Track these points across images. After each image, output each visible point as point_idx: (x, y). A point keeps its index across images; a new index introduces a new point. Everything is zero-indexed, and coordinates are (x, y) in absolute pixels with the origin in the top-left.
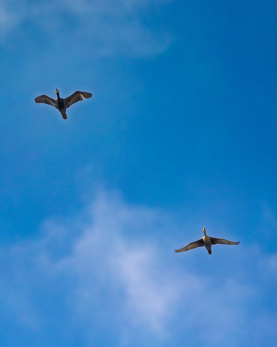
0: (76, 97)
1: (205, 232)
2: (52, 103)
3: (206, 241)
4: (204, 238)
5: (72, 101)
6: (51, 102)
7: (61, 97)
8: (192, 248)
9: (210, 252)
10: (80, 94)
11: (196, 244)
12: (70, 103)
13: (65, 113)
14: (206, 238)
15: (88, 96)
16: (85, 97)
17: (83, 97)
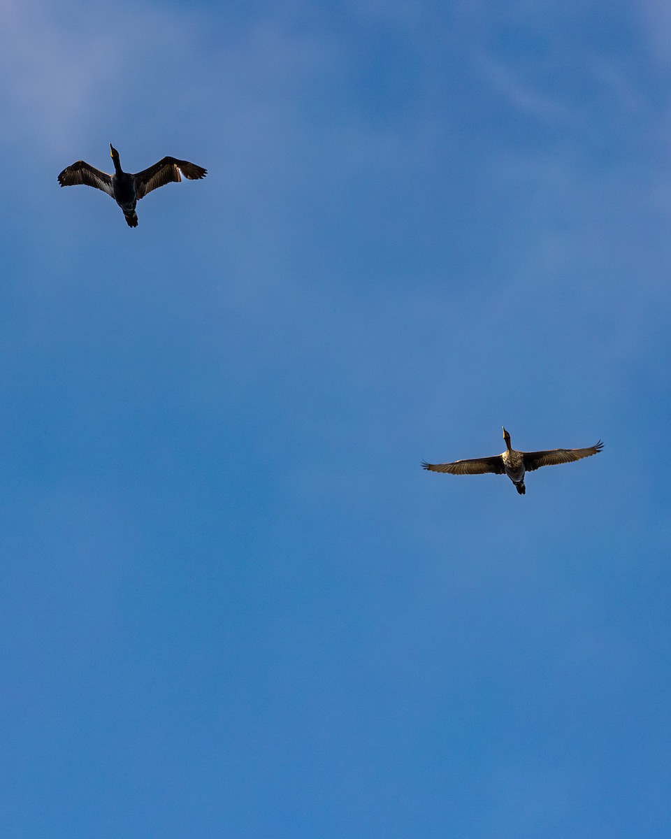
0: (165, 171)
1: (507, 439)
2: (102, 183)
3: (511, 464)
4: (505, 455)
5: (152, 180)
6: (99, 180)
7: (124, 170)
8: (471, 472)
9: (521, 490)
10: (175, 165)
11: (484, 466)
12: (147, 185)
13: (134, 212)
14: (510, 457)
15: (196, 172)
16: (186, 174)
17: (180, 172)
